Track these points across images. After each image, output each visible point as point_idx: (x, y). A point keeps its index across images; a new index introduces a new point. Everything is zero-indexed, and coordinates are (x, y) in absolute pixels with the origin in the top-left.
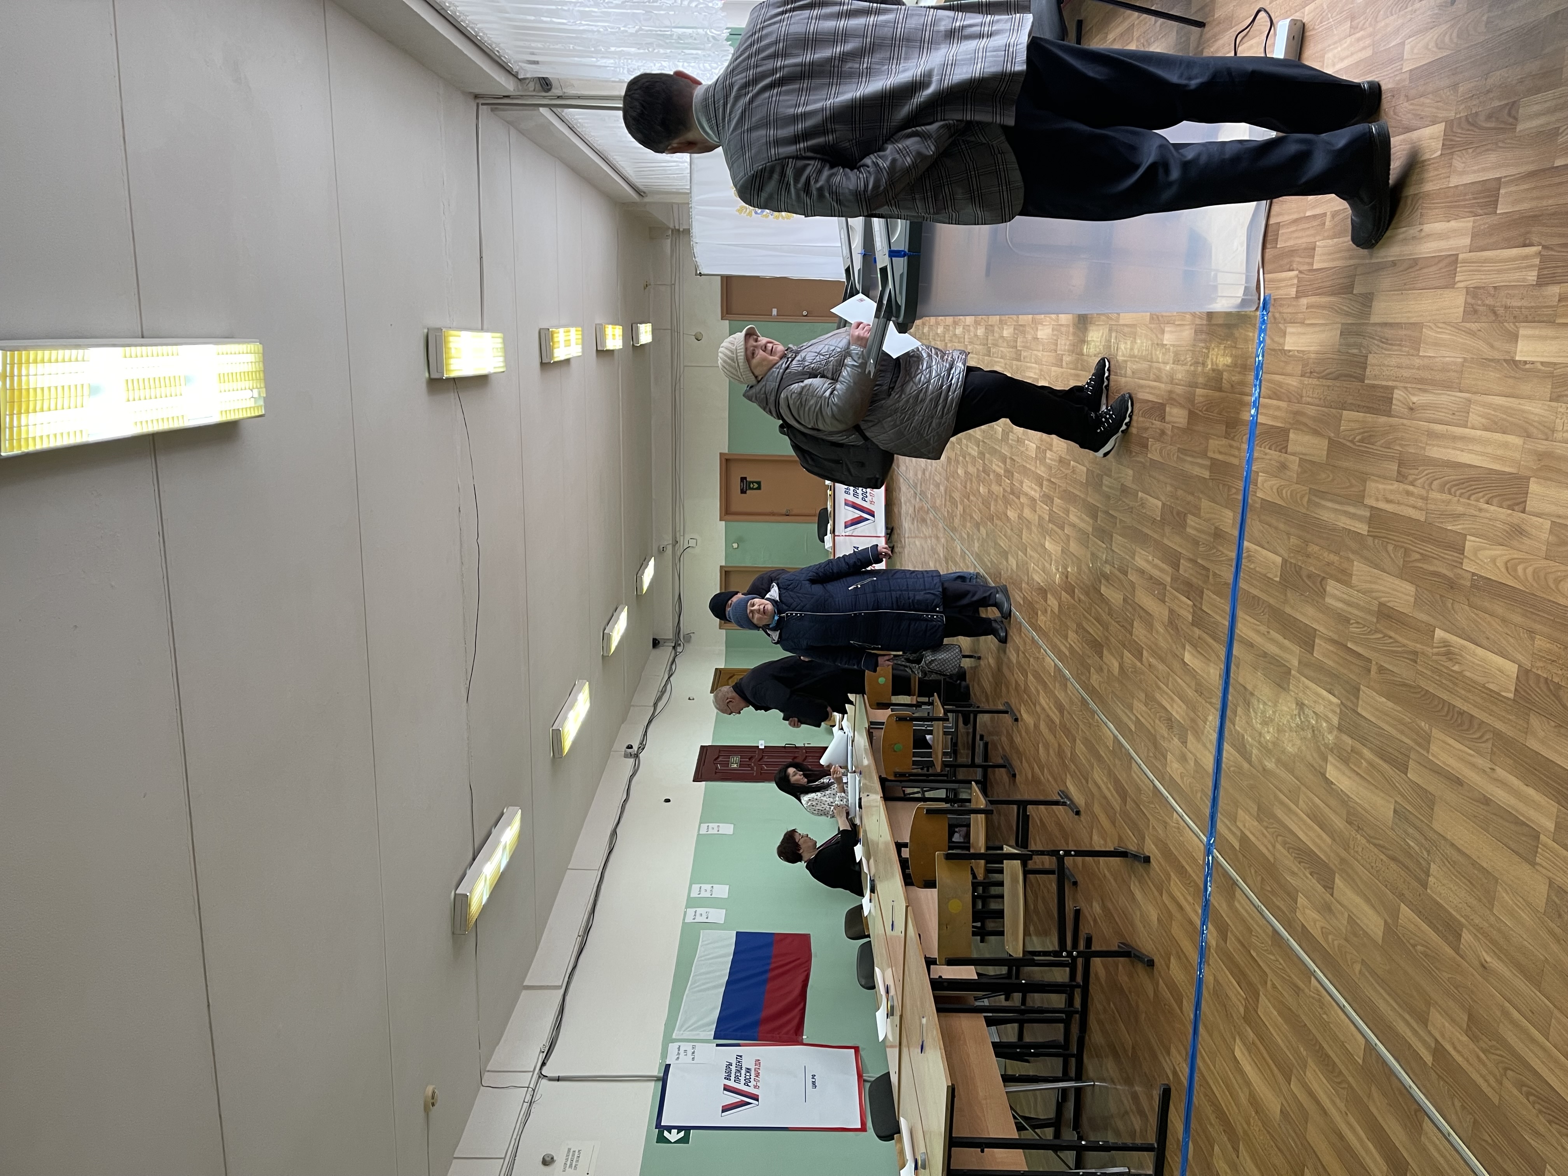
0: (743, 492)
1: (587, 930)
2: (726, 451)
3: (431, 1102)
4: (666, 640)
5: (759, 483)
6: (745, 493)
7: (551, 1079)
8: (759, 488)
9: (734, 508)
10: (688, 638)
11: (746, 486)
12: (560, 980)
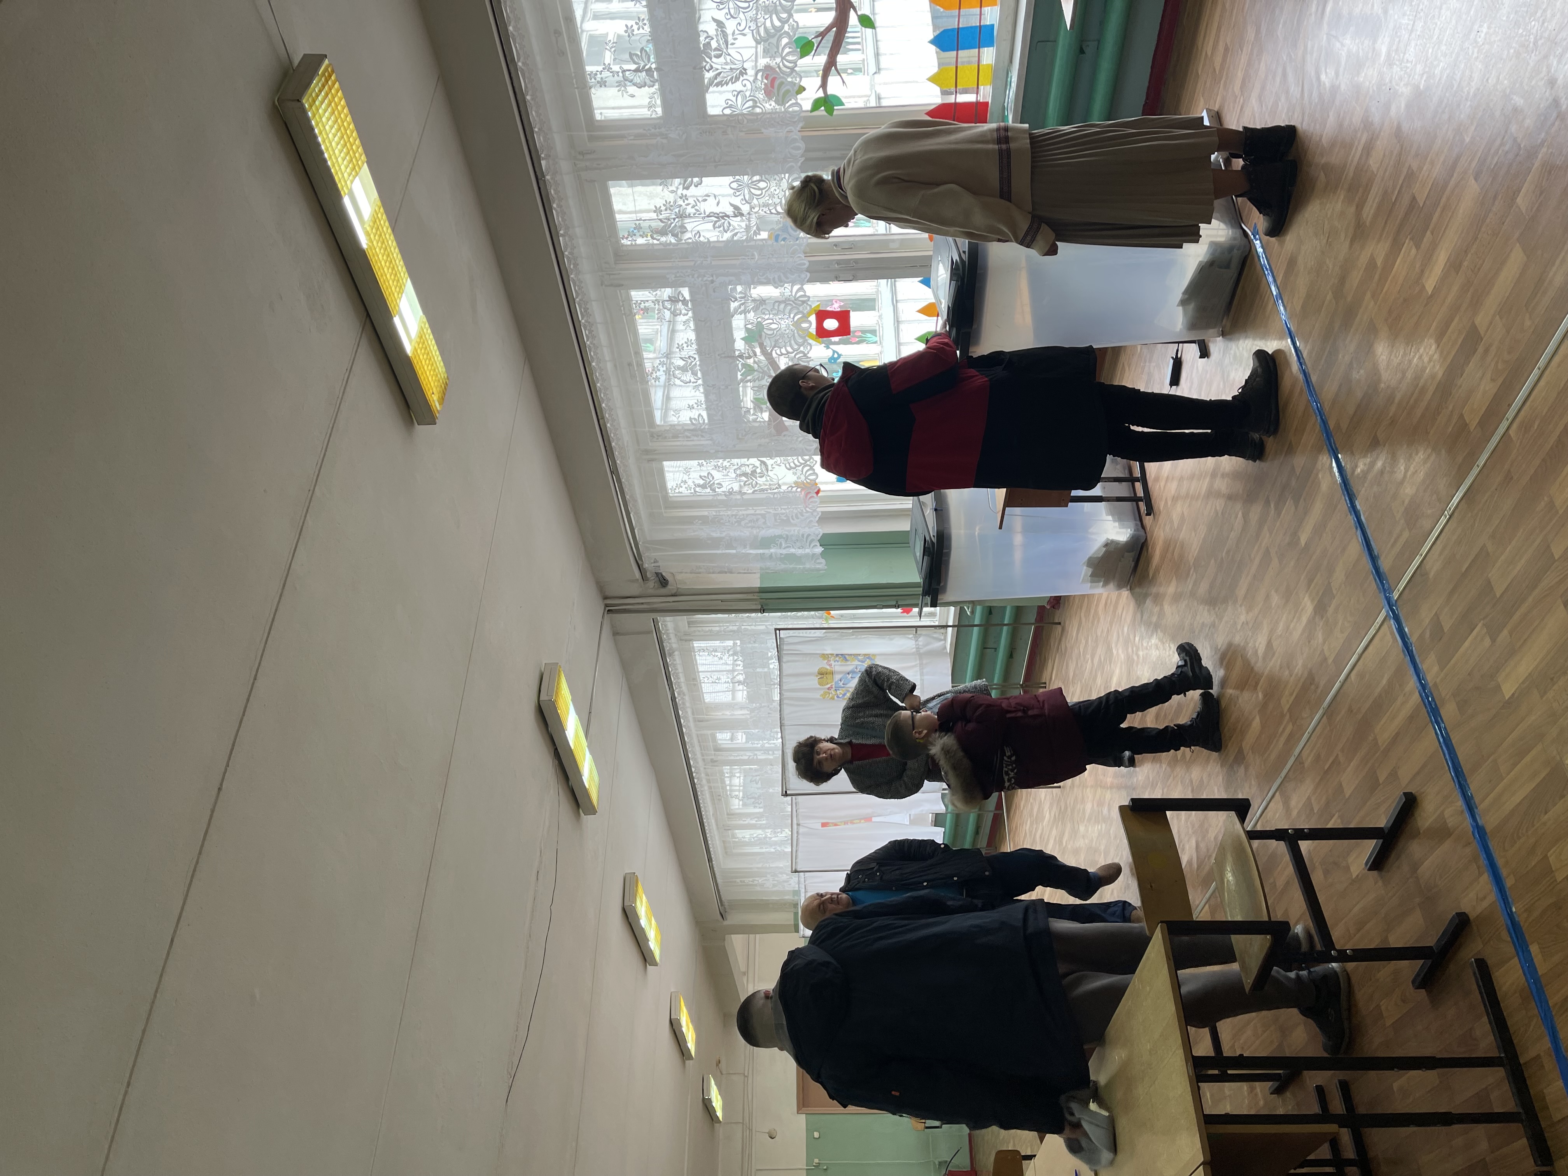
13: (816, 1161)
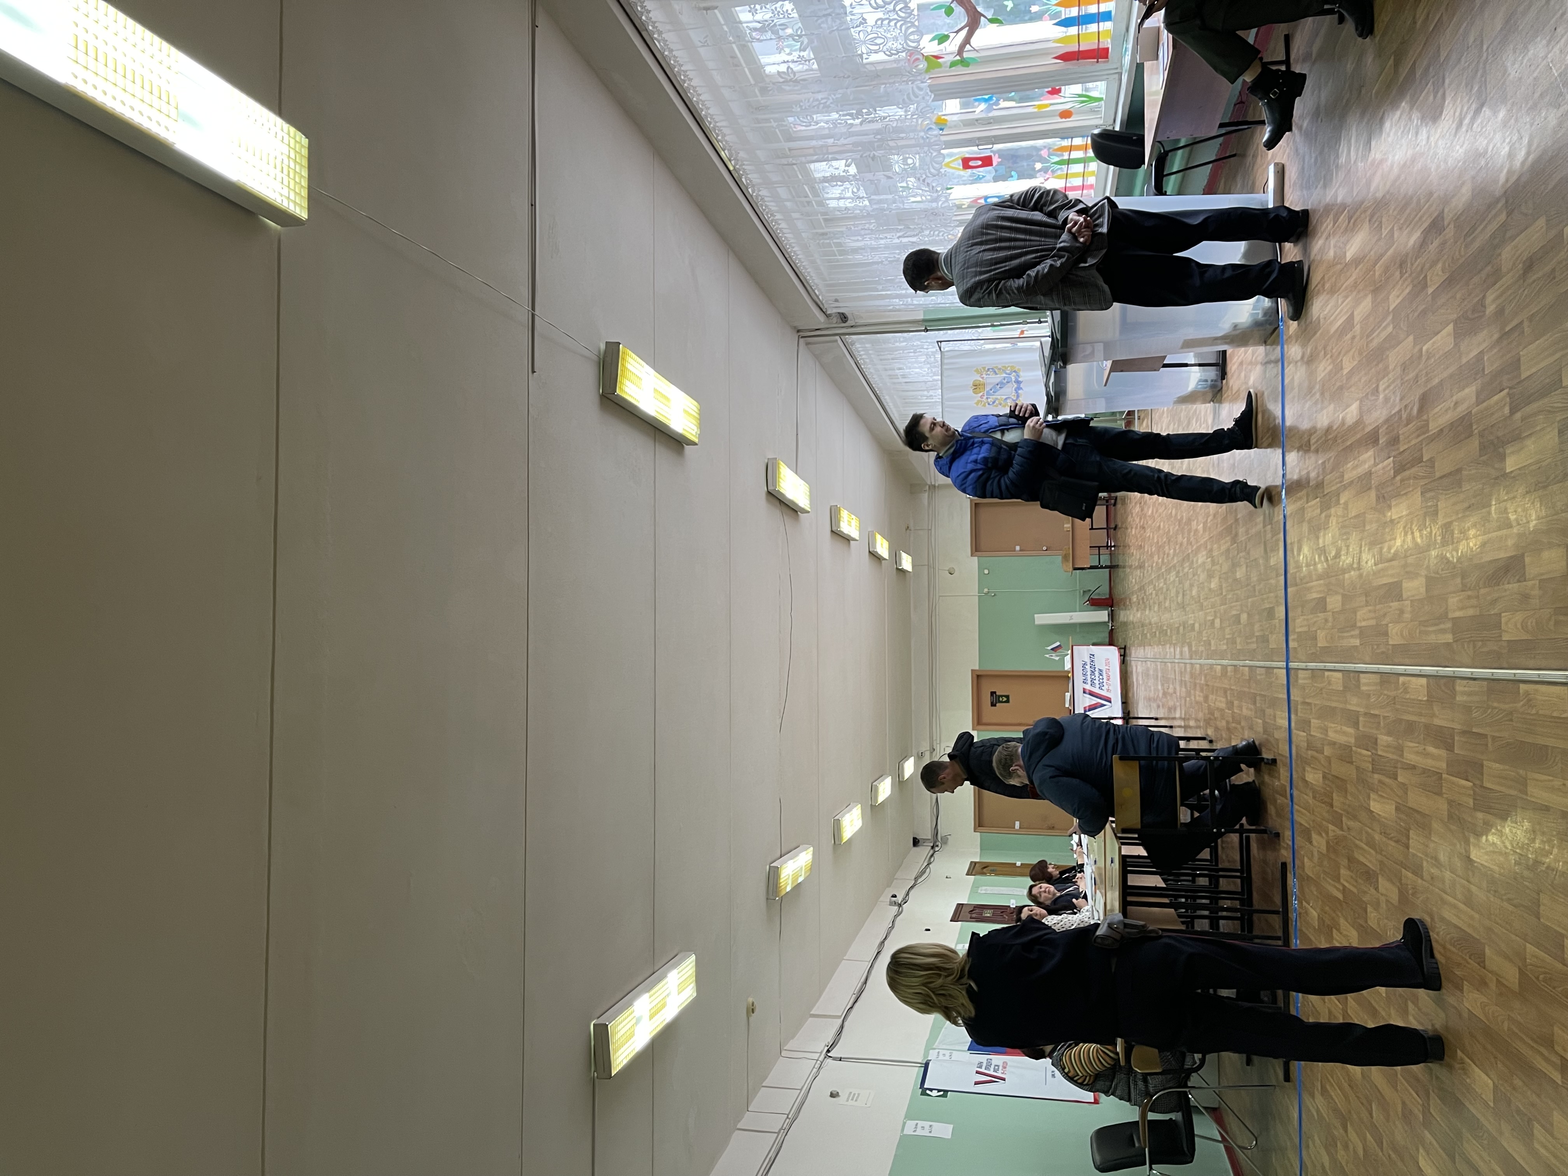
0: (993, 705)
1: (861, 992)
2: (977, 668)
3: (752, 1010)
4: (925, 840)
5: (1007, 697)
6: (995, 705)
7: (835, 1059)
8: (1008, 701)
9: (985, 719)
10: (945, 841)
11: (996, 699)
12: (840, 1011)
13: (986, 590)
